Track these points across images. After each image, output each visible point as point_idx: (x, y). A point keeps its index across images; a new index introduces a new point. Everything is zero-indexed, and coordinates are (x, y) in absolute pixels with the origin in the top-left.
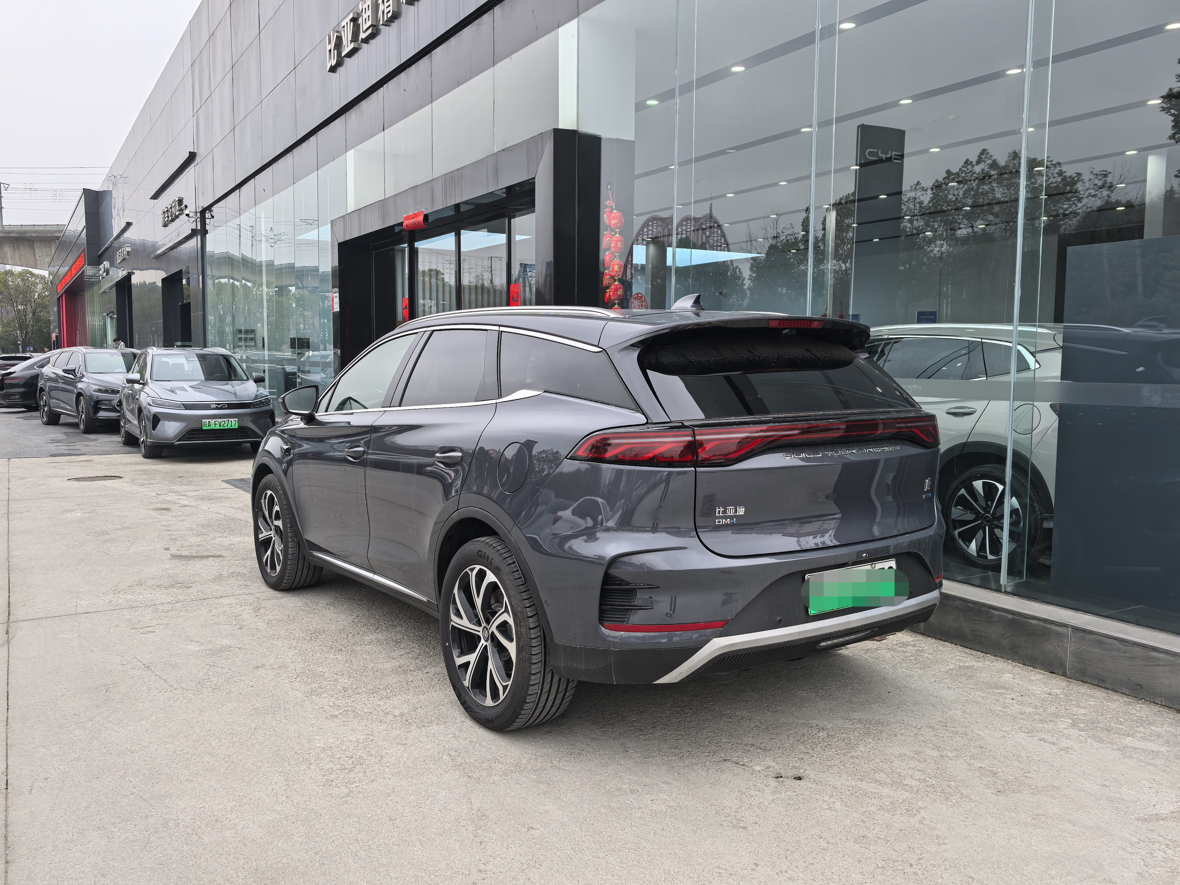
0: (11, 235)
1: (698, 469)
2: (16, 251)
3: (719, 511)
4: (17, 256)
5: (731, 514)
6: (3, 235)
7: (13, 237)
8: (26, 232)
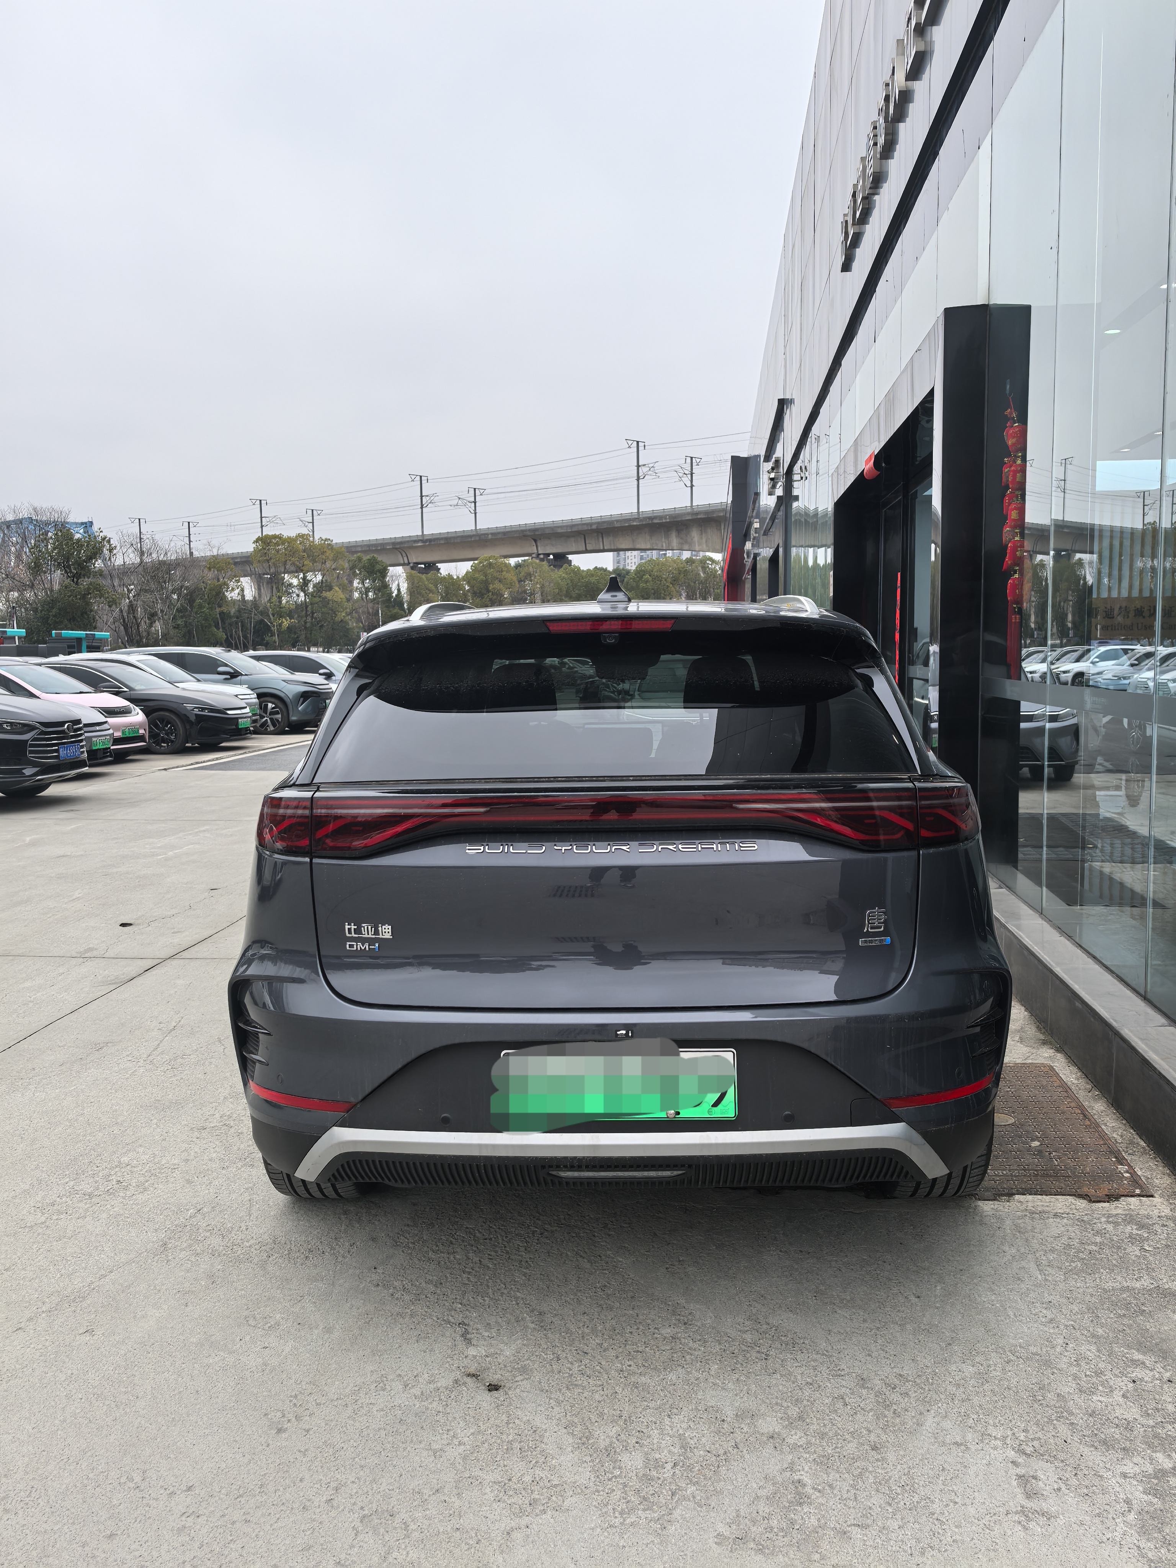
0: (699, 517)
1: (315, 860)
2: (704, 535)
3: (349, 930)
4: (704, 540)
5: (370, 936)
6: (690, 518)
7: (701, 518)
8: (713, 512)
